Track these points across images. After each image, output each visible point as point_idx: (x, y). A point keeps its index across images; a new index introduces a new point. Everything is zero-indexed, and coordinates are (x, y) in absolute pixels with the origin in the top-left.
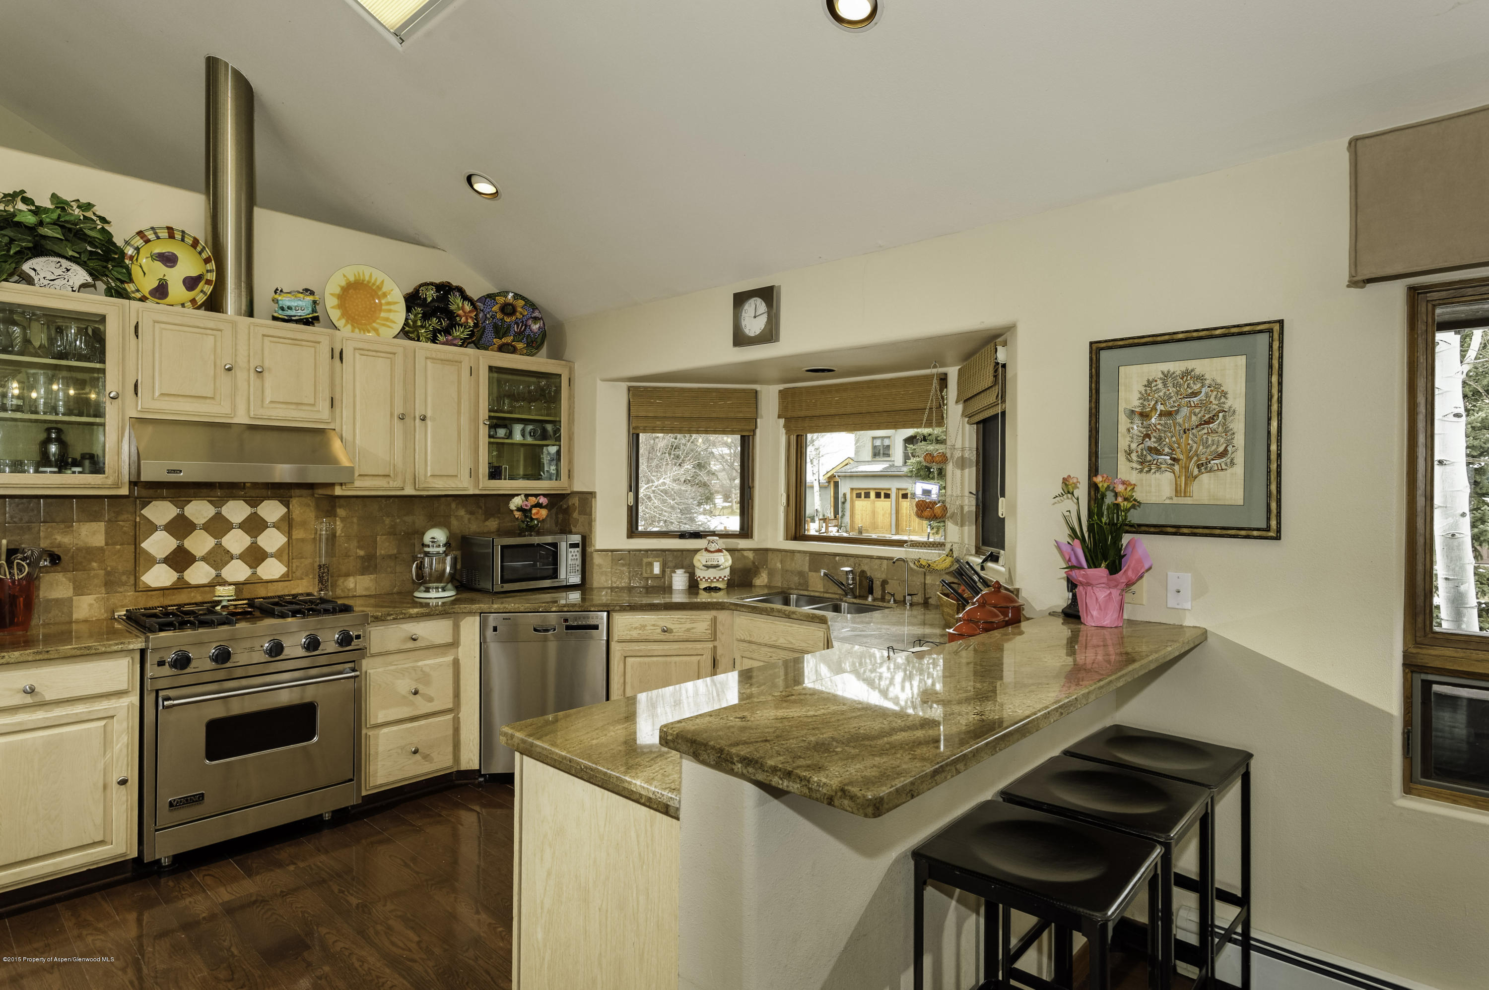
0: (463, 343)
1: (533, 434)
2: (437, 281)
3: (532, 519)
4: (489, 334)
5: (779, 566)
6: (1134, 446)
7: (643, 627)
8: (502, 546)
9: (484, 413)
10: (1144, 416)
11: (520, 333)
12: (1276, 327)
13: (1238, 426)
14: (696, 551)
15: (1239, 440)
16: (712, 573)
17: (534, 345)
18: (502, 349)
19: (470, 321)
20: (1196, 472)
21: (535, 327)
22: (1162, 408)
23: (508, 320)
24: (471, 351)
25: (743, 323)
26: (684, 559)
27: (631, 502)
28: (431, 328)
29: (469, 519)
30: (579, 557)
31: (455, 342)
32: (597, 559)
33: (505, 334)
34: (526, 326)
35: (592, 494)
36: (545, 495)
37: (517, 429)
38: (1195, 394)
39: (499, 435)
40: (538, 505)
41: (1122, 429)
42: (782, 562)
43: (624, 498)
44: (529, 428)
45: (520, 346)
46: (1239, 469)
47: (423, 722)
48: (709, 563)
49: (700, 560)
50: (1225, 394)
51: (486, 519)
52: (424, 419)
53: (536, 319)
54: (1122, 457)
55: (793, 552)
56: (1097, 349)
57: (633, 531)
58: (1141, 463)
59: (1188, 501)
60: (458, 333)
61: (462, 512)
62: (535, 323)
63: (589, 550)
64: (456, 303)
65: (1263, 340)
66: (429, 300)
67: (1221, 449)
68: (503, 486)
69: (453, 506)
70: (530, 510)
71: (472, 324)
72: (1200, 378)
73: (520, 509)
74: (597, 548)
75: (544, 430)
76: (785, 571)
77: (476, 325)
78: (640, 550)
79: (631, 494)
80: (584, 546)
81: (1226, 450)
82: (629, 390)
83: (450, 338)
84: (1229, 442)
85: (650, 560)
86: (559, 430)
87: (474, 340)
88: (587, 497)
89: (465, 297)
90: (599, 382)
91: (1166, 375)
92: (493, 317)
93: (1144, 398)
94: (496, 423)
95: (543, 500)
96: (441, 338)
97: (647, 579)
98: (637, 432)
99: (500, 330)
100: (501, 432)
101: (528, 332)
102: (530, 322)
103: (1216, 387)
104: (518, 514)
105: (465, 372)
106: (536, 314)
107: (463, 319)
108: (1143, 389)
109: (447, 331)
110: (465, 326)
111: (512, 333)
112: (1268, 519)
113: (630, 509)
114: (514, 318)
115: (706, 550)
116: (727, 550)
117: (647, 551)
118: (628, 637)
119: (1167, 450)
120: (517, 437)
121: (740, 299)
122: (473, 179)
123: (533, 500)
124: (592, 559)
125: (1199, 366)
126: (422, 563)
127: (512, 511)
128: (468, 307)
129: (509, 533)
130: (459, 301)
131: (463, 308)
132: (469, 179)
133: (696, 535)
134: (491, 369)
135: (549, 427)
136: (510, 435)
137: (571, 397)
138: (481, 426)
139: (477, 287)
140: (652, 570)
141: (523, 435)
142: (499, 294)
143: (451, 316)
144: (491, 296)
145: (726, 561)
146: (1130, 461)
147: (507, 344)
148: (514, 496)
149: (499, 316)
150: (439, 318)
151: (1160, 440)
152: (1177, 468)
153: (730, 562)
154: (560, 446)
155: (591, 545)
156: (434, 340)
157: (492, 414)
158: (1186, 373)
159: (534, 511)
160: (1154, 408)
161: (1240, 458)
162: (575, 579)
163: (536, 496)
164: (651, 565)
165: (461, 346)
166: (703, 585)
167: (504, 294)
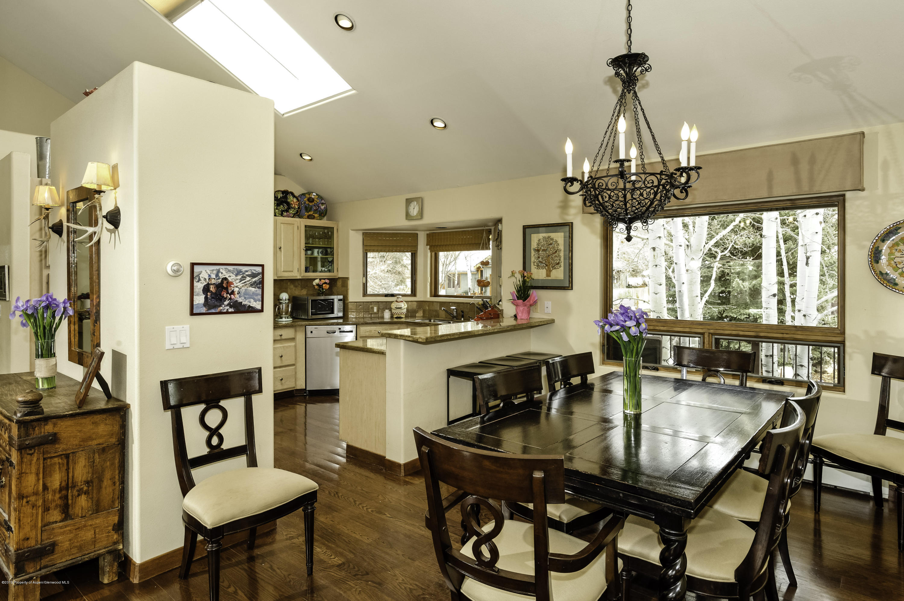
0: (294, 216)
1: (322, 253)
2: (283, 190)
3: (323, 289)
4: (303, 211)
5: (427, 308)
6: (535, 260)
7: (371, 331)
8: (312, 300)
9: (303, 245)
10: (538, 251)
11: (316, 210)
12: (571, 224)
13: (562, 254)
14: (392, 302)
15: (562, 259)
16: (398, 311)
17: (322, 214)
18: (310, 217)
19: (296, 206)
20: (552, 269)
21: (323, 207)
22: (543, 248)
23: (311, 204)
24: (297, 219)
25: (410, 211)
26: (387, 306)
27: (364, 281)
28: (280, 210)
29: (295, 289)
30: (342, 305)
31: (290, 215)
32: (350, 306)
33: (310, 211)
34: (319, 207)
35: (347, 278)
36: (328, 279)
37: (316, 251)
38: (551, 244)
39: (308, 254)
40: (325, 283)
41: (532, 255)
42: (428, 306)
43: (361, 280)
44: (320, 250)
45: (316, 215)
46: (562, 268)
47: (284, 369)
48: (398, 307)
49: (393, 306)
50: (558, 244)
51: (302, 289)
52: (280, 248)
53: (323, 204)
54: (532, 264)
55: (433, 302)
56: (525, 228)
57: (365, 294)
58: (537, 266)
59: (549, 278)
60: (291, 211)
61: (292, 286)
62: (323, 206)
63: (346, 302)
64: (291, 199)
65: (567, 228)
66: (279, 197)
67: (558, 262)
68: (311, 275)
69: (289, 284)
70: (322, 285)
71: (297, 207)
72: (552, 239)
73: (318, 285)
74: (350, 301)
75: (326, 251)
76: (429, 310)
77: (299, 208)
78: (368, 302)
79: (364, 278)
80: (344, 300)
81: (559, 262)
82: (363, 234)
83: (288, 213)
84: (560, 260)
85: (372, 306)
86: (333, 251)
87: (298, 214)
88: (345, 280)
89: (294, 196)
90: (350, 231)
91: (544, 238)
92: (305, 203)
93: (538, 245)
94: (308, 249)
95: (327, 281)
96: (285, 214)
97: (371, 314)
98: (367, 251)
99: (308, 209)
100: (309, 252)
101: (319, 209)
102: (320, 205)
103: (556, 241)
104: (316, 287)
105: (296, 228)
106: (323, 202)
107: (293, 205)
108: (538, 242)
109: (287, 211)
110: (294, 208)
111: (313, 210)
112: (569, 284)
113: (364, 284)
114: (313, 203)
115: (396, 301)
116: (405, 302)
117: (371, 302)
118: (365, 335)
119: (544, 262)
120: (316, 254)
121: (409, 201)
122: (302, 155)
123: (323, 281)
124: (348, 306)
125: (553, 235)
126: (279, 307)
127: (314, 286)
128: (295, 200)
129: (313, 295)
130: (291, 197)
131: (293, 201)
132: (301, 155)
133: (392, 295)
134: (306, 226)
135: (329, 250)
136: (312, 254)
137: (338, 237)
138: (302, 250)
139: (298, 190)
140: (373, 311)
141: (318, 253)
142: (306, 193)
143: (288, 204)
144: (304, 194)
145: (405, 305)
146: (534, 265)
147: (311, 215)
148: (315, 279)
149: (307, 202)
150: (284, 205)
151: (542, 258)
152: (547, 268)
153: (406, 306)
154: (333, 258)
155: (347, 299)
156: (282, 215)
157: (306, 245)
158: (549, 237)
159: (324, 285)
160: (541, 248)
161: (562, 264)
162: (341, 314)
163: (324, 279)
164: (373, 308)
165: (293, 217)
166: (395, 316)
167: (309, 193)
